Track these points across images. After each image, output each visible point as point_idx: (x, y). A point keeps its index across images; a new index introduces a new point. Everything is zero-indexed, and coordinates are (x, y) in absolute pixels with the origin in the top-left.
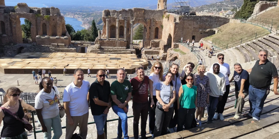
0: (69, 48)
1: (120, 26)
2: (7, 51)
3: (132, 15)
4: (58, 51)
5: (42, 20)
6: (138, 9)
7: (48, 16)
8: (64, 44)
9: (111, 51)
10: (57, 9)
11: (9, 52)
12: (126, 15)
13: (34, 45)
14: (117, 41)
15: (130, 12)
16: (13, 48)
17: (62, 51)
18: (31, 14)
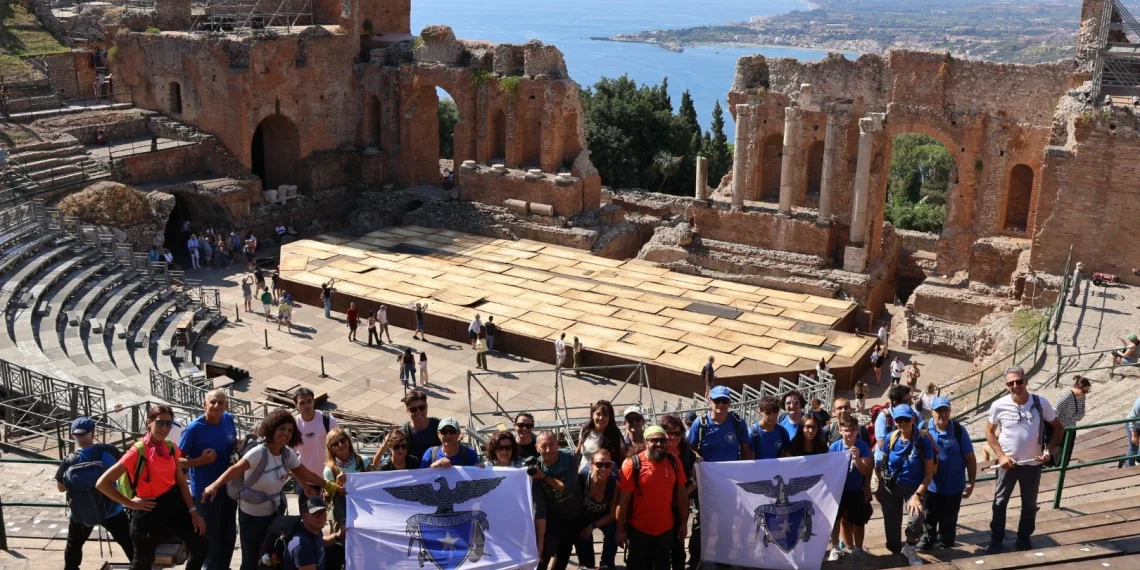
0: (570, 227)
1: (812, 140)
2: (358, 214)
3: (879, 89)
4: (525, 234)
5: (493, 98)
6: (913, 53)
7: (515, 79)
8: (549, 207)
9: (741, 270)
10: (551, 48)
11: (367, 218)
12: (845, 88)
13: (451, 199)
14: (779, 221)
15: (870, 70)
16: (386, 202)
17: (537, 237)
18: (460, 70)
